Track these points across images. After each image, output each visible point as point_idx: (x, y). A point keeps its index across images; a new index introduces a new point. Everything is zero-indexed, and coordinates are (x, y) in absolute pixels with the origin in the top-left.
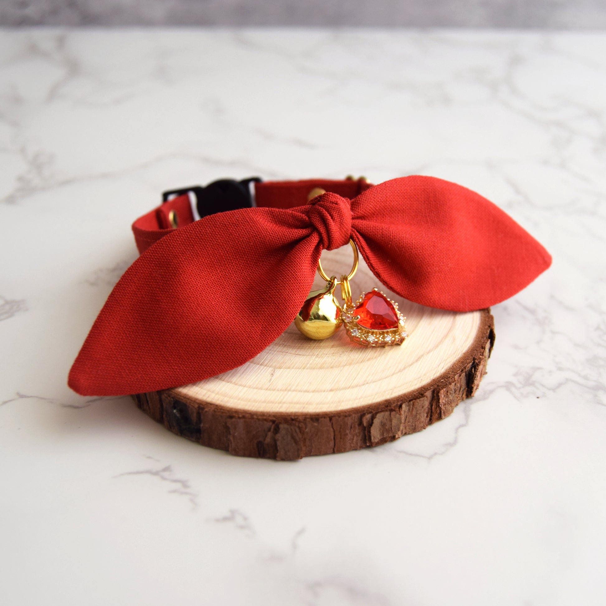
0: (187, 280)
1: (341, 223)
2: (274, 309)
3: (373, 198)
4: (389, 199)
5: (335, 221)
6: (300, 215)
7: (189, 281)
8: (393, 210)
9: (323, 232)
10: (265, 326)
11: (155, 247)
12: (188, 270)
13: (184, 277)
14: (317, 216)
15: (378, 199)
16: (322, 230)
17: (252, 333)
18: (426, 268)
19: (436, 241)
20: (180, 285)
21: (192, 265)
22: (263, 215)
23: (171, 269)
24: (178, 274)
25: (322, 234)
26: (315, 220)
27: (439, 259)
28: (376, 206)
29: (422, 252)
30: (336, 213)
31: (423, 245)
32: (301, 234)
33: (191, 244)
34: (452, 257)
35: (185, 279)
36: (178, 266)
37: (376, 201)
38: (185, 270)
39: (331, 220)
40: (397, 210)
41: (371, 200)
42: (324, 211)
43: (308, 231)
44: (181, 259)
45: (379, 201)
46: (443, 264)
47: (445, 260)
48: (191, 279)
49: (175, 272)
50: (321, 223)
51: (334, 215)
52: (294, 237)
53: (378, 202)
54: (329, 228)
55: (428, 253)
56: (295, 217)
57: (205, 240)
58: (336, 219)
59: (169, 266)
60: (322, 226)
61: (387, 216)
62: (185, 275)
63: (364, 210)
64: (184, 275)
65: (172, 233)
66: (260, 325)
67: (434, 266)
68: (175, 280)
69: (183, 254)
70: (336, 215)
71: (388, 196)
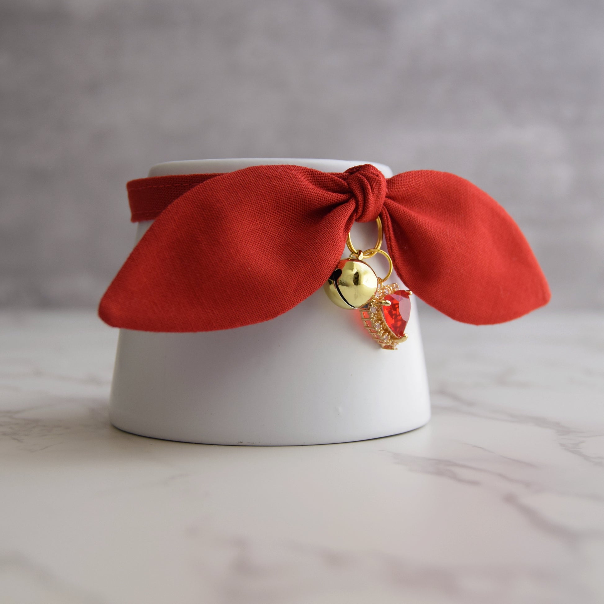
0: (229, 225)
1: (378, 197)
3: (407, 182)
4: (421, 188)
5: (373, 193)
6: (340, 180)
7: (231, 226)
8: (423, 201)
9: (361, 200)
11: (197, 188)
12: (231, 215)
13: (227, 222)
14: (357, 184)
15: (411, 184)
16: (360, 198)
18: (440, 267)
19: (457, 243)
20: (221, 229)
21: (235, 211)
22: (304, 174)
23: (214, 212)
24: (220, 217)
25: (359, 202)
26: (354, 187)
27: (453, 262)
28: (408, 191)
29: (440, 250)
30: (375, 185)
31: (444, 243)
32: (340, 199)
33: (235, 191)
34: (466, 264)
35: (227, 223)
36: (221, 210)
37: (410, 186)
38: (228, 215)
39: (371, 190)
40: (427, 202)
41: (406, 184)
42: (365, 179)
43: (346, 197)
44: (224, 204)
45: (413, 186)
46: (456, 268)
47: (458, 265)
48: (233, 224)
49: (218, 215)
50: (360, 191)
51: (374, 186)
52: (333, 200)
53: (411, 187)
54: (367, 197)
55: (446, 253)
56: (335, 181)
57: (249, 188)
58: (374, 190)
59: (212, 209)
60: (361, 194)
61: (416, 205)
62: (228, 220)
63: (397, 191)
64: (226, 219)
65: (215, 178)
67: (447, 266)
68: (217, 224)
69: (227, 199)
70: (375, 187)
71: (421, 185)
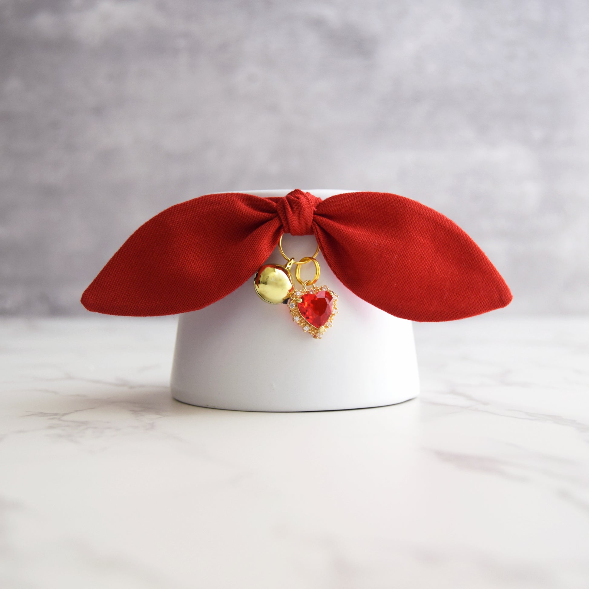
1: (299, 215)
2: (232, 270)
4: (355, 206)
5: (294, 211)
6: (271, 203)
8: (359, 217)
10: (222, 282)
14: (281, 205)
15: (343, 204)
16: (281, 216)
17: (211, 286)
25: (281, 219)
32: (267, 217)
40: (364, 218)
41: (337, 203)
43: (273, 216)
45: (346, 205)
50: (282, 210)
51: (294, 206)
56: (267, 204)
60: (283, 213)
66: (219, 280)
